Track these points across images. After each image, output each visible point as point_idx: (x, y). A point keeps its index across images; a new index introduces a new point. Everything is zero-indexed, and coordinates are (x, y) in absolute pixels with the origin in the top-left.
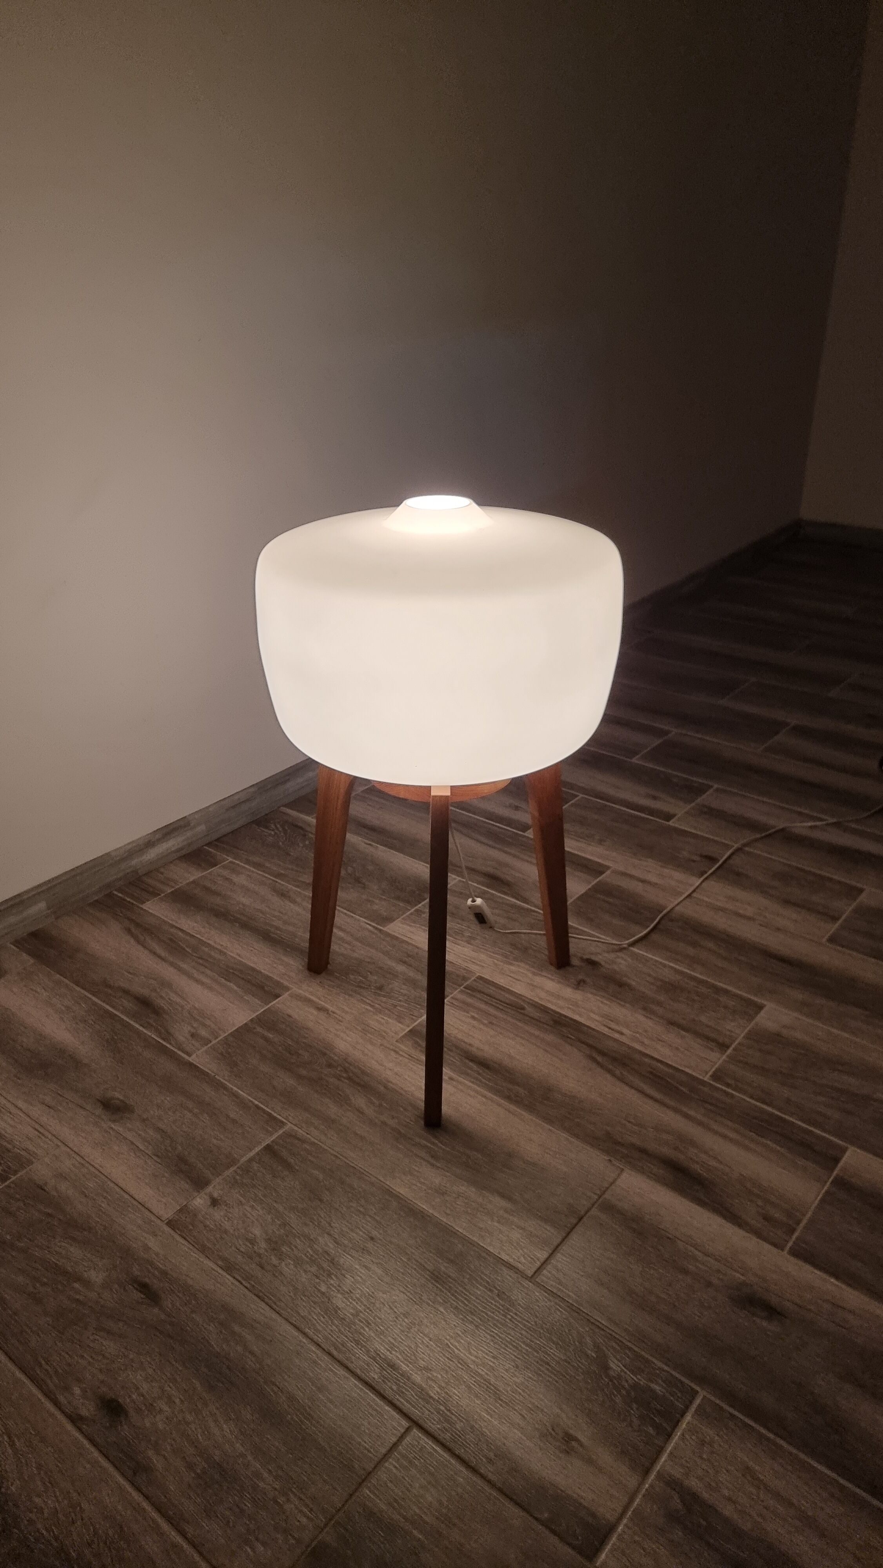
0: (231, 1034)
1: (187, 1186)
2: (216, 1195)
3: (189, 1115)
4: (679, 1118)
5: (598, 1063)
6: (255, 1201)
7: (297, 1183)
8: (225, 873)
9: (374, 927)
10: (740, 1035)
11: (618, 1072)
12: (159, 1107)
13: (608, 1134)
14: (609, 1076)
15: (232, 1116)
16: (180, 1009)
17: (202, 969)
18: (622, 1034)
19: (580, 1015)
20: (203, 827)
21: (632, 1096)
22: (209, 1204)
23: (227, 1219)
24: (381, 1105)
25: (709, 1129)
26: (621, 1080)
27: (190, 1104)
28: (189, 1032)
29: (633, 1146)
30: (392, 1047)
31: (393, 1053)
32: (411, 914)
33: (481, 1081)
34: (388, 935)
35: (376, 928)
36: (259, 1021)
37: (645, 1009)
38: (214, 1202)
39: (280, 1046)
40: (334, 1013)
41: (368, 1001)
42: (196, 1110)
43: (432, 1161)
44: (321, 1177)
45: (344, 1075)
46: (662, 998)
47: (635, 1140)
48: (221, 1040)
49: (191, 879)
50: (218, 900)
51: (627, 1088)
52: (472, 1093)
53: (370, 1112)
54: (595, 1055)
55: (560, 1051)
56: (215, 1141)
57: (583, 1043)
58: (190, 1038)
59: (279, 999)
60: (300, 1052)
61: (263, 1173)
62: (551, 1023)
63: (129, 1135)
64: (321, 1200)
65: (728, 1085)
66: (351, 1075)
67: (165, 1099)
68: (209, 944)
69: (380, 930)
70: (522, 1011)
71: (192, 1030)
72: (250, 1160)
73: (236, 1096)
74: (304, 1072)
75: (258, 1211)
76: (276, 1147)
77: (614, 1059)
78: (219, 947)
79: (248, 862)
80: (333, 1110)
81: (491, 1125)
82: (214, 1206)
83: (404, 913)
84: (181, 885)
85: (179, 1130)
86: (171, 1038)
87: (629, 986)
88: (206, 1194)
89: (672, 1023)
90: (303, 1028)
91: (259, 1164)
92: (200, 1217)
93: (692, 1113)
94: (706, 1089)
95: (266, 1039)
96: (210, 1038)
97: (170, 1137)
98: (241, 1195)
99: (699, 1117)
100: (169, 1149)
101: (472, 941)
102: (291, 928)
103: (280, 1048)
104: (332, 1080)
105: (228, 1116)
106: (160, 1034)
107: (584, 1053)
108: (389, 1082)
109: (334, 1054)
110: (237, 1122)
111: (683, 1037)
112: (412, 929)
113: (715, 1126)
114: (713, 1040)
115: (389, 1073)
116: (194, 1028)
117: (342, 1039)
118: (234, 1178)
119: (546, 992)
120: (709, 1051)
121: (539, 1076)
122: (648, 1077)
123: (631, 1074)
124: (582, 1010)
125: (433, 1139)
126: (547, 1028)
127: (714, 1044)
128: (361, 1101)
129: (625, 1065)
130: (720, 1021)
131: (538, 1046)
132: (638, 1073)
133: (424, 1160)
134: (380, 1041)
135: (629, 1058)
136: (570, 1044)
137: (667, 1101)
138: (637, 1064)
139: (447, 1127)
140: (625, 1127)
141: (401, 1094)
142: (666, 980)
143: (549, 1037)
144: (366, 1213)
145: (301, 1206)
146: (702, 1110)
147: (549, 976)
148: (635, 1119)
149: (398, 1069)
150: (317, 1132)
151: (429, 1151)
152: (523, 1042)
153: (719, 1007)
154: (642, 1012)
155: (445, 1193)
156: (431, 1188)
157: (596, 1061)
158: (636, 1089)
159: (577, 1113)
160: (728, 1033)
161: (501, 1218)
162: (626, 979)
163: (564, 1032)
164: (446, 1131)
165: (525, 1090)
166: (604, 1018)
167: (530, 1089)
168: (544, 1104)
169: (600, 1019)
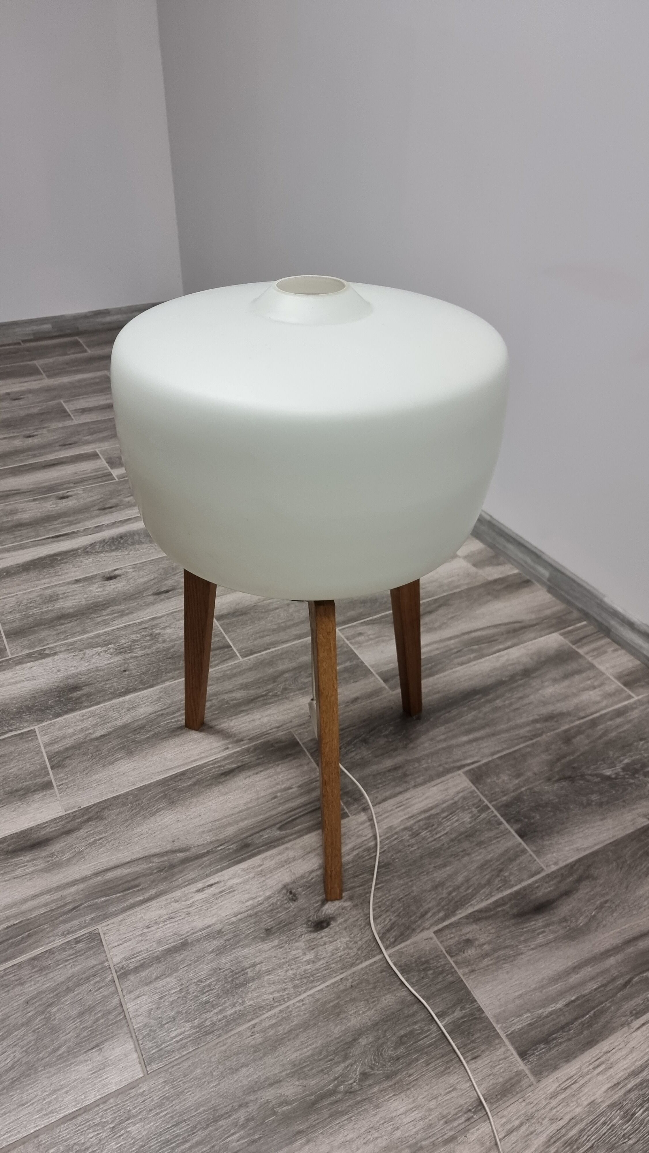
4: (77, 876)
11: (156, 860)
13: (102, 819)
14: (157, 851)
18: (198, 891)
19: (243, 870)
21: (125, 855)
25: (49, 891)
26: (147, 858)
29: (78, 828)
30: (284, 727)
31: (277, 725)
33: (213, 764)
40: (346, 707)
41: (351, 730)
45: (271, 694)
46: (226, 961)
47: (82, 833)
48: (348, 645)
51: (134, 857)
52: (203, 755)
53: (226, 697)
55: (210, 831)
56: (250, 627)
57: (208, 853)
58: (358, 632)
62: (249, 841)
65: (77, 941)
66: (269, 697)
70: (278, 826)
72: (223, 638)
74: (285, 676)
76: (226, 650)
77: (172, 866)
80: (240, 680)
81: (165, 753)
85: (270, 616)
86: (365, 625)
89: (184, 945)
91: (218, 641)
93: (73, 889)
94: (88, 918)
99: (66, 892)
107: (194, 847)
111: (160, 942)
113: (47, 898)
114: (136, 970)
115: (258, 717)
119: (294, 859)
120: (127, 954)
121: (191, 803)
122: (134, 880)
123: (148, 869)
124: (251, 875)
125: (177, 719)
126: (245, 835)
127: (132, 966)
128: (239, 695)
129: (161, 871)
130: (156, 997)
131: (226, 817)
132: (145, 875)
133: (162, 710)
134: (296, 722)
135: (165, 879)
136: (212, 842)
137: (99, 878)
138: (154, 881)
139: (182, 729)
140: (100, 833)
141: (231, 716)
142: (253, 985)
143: (231, 831)
144: (145, 673)
145: (172, 650)
146: (69, 899)
147: (318, 873)
148: (101, 844)
149: (257, 723)
150: (226, 669)
151: (168, 714)
152: (237, 810)
153: (178, 1012)
154: (218, 927)
155: (129, 710)
156: (138, 706)
157: (180, 851)
158: (128, 863)
159: (136, 809)
160: (137, 993)
161: (88, 729)
162: (276, 942)
163: (231, 845)
164: (178, 728)
165: (184, 787)
166: (231, 887)
167: (181, 791)
168: (161, 792)
169: (230, 883)
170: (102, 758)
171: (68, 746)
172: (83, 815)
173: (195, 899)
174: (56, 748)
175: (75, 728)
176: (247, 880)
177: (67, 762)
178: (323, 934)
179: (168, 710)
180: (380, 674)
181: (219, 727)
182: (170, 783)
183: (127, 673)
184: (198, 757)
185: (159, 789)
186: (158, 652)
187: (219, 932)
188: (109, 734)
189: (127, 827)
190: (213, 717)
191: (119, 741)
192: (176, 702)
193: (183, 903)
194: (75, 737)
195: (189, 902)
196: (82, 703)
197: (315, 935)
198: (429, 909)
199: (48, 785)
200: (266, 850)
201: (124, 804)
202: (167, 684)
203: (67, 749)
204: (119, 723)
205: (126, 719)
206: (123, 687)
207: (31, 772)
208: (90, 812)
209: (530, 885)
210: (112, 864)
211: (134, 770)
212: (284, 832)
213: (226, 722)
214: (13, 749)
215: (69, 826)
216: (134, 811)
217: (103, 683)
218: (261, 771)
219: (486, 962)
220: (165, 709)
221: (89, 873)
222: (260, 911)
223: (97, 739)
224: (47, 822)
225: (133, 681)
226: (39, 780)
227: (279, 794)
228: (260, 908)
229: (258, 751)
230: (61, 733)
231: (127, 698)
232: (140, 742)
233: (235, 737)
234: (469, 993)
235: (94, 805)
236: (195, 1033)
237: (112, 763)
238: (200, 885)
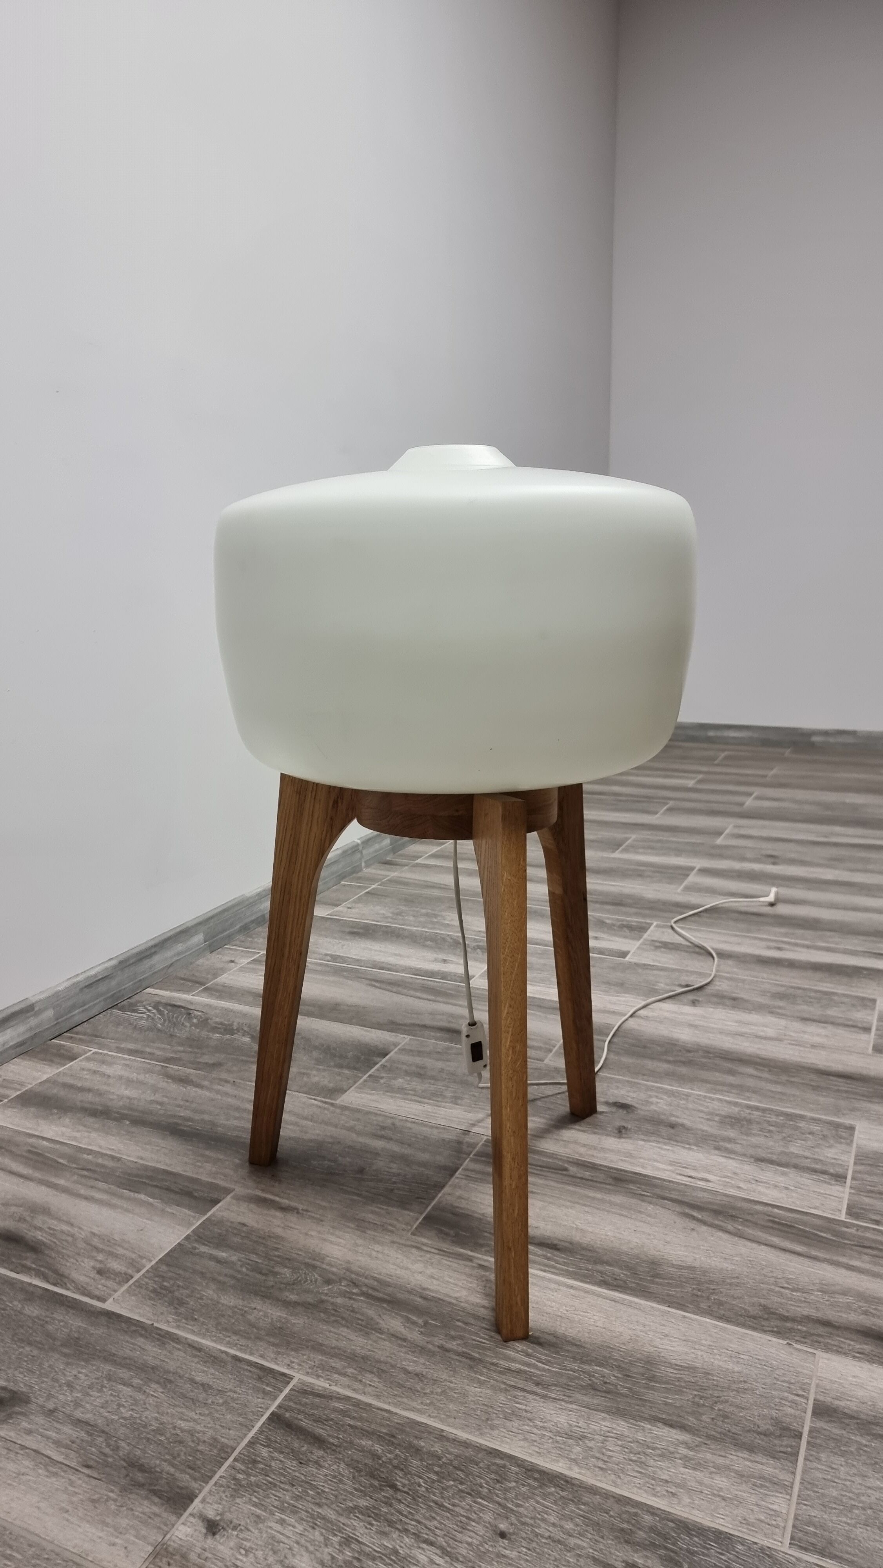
0: (161, 1261)
1: (156, 1509)
2: (211, 1514)
3: (127, 1390)
4: (843, 1271)
5: (698, 1220)
6: (282, 1510)
7: (342, 1465)
8: (92, 1066)
9: (322, 1101)
10: (849, 1160)
11: (730, 1227)
12: (70, 1385)
13: (765, 1308)
14: (720, 1234)
15: (198, 1379)
16: (70, 1239)
17: (91, 1182)
19: (643, 1167)
20: (50, 1013)
21: (763, 1254)
22: (204, 1531)
23: (243, 1552)
24: (426, 1323)
26: (739, 1235)
27: (124, 1374)
28: (94, 1268)
29: (808, 1319)
30: (409, 1243)
31: (414, 1251)
32: (365, 1081)
33: (554, 1267)
34: (344, 1108)
35: (326, 1103)
36: (198, 1236)
37: (717, 1148)
38: (212, 1527)
39: (241, 1266)
40: (307, 1211)
41: (349, 1189)
42: (136, 1381)
43: (538, 1390)
44: (378, 1448)
45: (355, 1291)
46: (730, 1134)
47: (805, 1311)
48: (148, 1271)
49: (45, 1077)
50: (90, 1097)
51: (754, 1245)
52: (553, 1286)
53: (414, 1335)
54: (687, 1210)
55: (640, 1212)
56: (183, 1424)
57: (665, 1199)
58: (98, 1277)
59: (219, 1205)
60: (277, 1269)
61: (281, 1461)
62: (610, 1181)
63: (30, 1442)
64: (394, 1487)
65: (874, 1221)
66: (365, 1289)
67: (80, 1373)
68: (91, 1150)
69: (332, 1105)
70: (565, 1172)
71: (98, 1265)
72: (251, 1444)
73: (196, 1348)
74: (293, 1297)
75: (294, 1527)
76: (287, 1415)
77: (717, 1212)
78: (109, 1152)
79: (120, 1050)
80: (357, 1342)
81: (599, 1324)
82: (214, 1534)
83: (355, 1082)
84: (30, 1086)
85: (116, 1417)
86: (65, 1280)
87: (683, 1125)
88: (191, 1515)
89: (759, 1160)
90: (270, 1237)
91: (268, 1446)
92: (193, 1557)
94: (852, 1231)
95: (218, 1261)
96: (130, 1271)
97: (103, 1432)
98: (255, 1505)
99: (868, 1266)
100: (107, 1451)
101: (459, 1101)
102: (206, 1117)
103: (244, 1270)
104: (339, 1301)
105: (192, 1381)
106: (46, 1279)
107: (674, 1211)
108: (424, 1289)
109: (330, 1264)
110: (210, 1387)
111: (784, 1174)
112: (374, 1097)
114: (824, 1172)
115: (419, 1277)
116: (101, 1262)
117: (331, 1242)
118: (234, 1479)
119: (584, 1146)
120: (825, 1185)
121: (632, 1249)
122: (772, 1228)
123: (748, 1227)
124: (641, 1160)
125: (526, 1359)
126: (608, 1187)
127: (826, 1176)
128: (394, 1323)
130: (816, 1150)
131: (608, 1212)
132: (756, 1224)
133: (528, 1392)
134: (388, 1238)
135: (734, 1208)
136: (650, 1203)
137: (814, 1253)
138: (749, 1214)
139: (537, 1338)
140: (781, 1295)
141: (450, 1303)
143: (618, 1199)
144: (474, 1493)
145: (363, 1503)
146: (866, 1258)
147: (577, 1127)
148: (788, 1283)
149: (430, 1271)
150: (345, 1380)
151: (528, 1377)
152: (587, 1209)
154: (717, 1152)
155: (583, 1437)
156: (558, 1434)
157: (694, 1218)
158: (766, 1245)
159: (708, 1288)
160: (833, 1161)
161: (686, 1458)
162: (673, 1119)
164: (540, 1344)
165: (622, 1269)
166: (671, 1165)
167: (628, 1267)
168: (657, 1284)
169: (670, 1168)
170: (702, 1389)
171: (745, 1454)
172: (791, 1330)
174: (769, 1468)
175: (707, 1481)
176: (649, 1160)
177: (765, 1426)
179: (521, 1384)
181: (485, 1302)
182: (633, 1285)
183: (503, 1526)
184: (561, 1288)
185: (654, 1288)
186: (391, 1524)
188: (655, 1420)
189: (738, 1278)
190: (472, 1321)
191: (650, 1395)
192: (493, 1388)
194: (720, 1461)
195: (727, 1180)
196: (652, 1529)
199: (822, 1411)
201: (720, 1304)
203: (751, 1449)
204: (622, 1426)
205: (603, 1423)
206: (545, 1496)
207: (843, 1454)
208: (777, 1327)
210: (788, 1256)
211: (667, 1335)
213: (467, 1302)
214: (858, 1531)
215: (821, 1330)
216: (712, 1287)
217: (572, 1541)
220: (523, 1390)
221: (825, 1266)
223: (683, 1428)
224: (854, 1357)
225: (511, 1495)
226: (835, 1430)
228: (661, 1140)
229: (481, 1241)
230: (743, 1491)
231: (559, 1467)
232: (619, 1367)
233: (482, 1276)
235: (765, 1331)
237: (692, 1369)
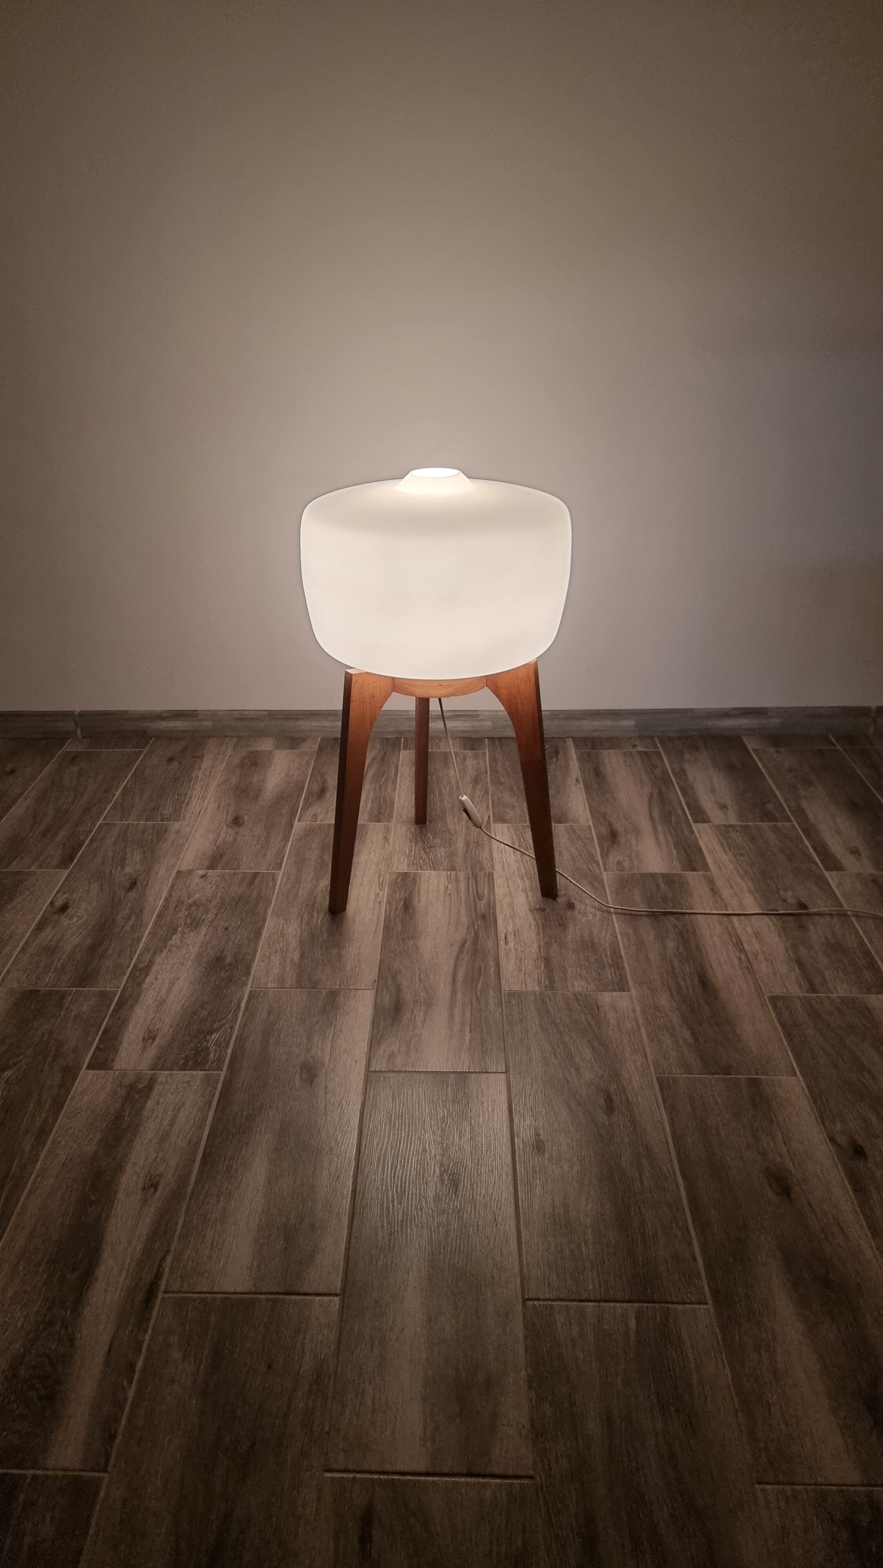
1: (206, 865)
2: (209, 874)
3: (255, 842)
4: (448, 993)
6: (217, 886)
7: (242, 892)
10: (574, 991)
11: (464, 955)
12: (251, 832)
13: (398, 971)
14: (455, 954)
15: (269, 853)
18: (507, 943)
19: (505, 922)
21: (446, 969)
23: (197, 884)
25: (452, 1009)
26: (458, 959)
27: (263, 839)
29: (397, 986)
31: (377, 875)
38: (204, 876)
42: (260, 842)
43: (305, 923)
44: (254, 897)
46: (571, 946)
47: (405, 983)
48: (322, 824)
51: (452, 964)
54: (470, 941)
55: (457, 928)
56: (244, 858)
57: (476, 933)
58: (312, 815)
59: (378, 823)
61: (238, 880)
62: (480, 914)
63: (223, 834)
64: (237, 904)
67: (259, 831)
70: (479, 901)
72: (243, 872)
73: (284, 847)
75: (211, 890)
76: (260, 875)
77: (475, 950)
81: (357, 929)
82: (201, 877)
85: (241, 844)
86: (306, 811)
87: (565, 929)
88: (207, 872)
89: (547, 959)
91: (243, 876)
92: (191, 877)
93: (459, 997)
94: (493, 993)
97: (234, 845)
98: (216, 881)
99: (459, 1001)
100: (226, 848)
105: (266, 852)
106: (304, 807)
107: (466, 937)
110: (265, 857)
111: (537, 968)
113: (457, 1010)
114: (552, 982)
118: (226, 874)
121: (421, 930)
123: (468, 961)
124: (511, 921)
126: (474, 915)
129: (475, 956)
130: (578, 978)
131: (450, 918)
132: (473, 963)
134: (383, 867)
135: (485, 955)
136: (468, 929)
137: (459, 983)
138: (483, 960)
139: (336, 917)
140: (413, 976)
142: (596, 941)
143: (464, 919)
144: (242, 920)
145: (227, 899)
148: (424, 977)
149: (366, 883)
150: (285, 881)
151: (310, 919)
152: (447, 912)
153: (595, 972)
154: (543, 943)
155: (283, 937)
156: (282, 931)
157: (464, 944)
158: (455, 968)
159: (402, 953)
161: (285, 961)
162: (571, 925)
163: (477, 922)
165: (401, 930)
166: (514, 932)
167: (404, 932)
168: (397, 941)
169: (510, 930)
170: (329, 961)
171: (295, 975)
173: (512, 946)
174: (290, 983)
175: (274, 968)
176: (514, 923)
177: (315, 979)
178: (578, 907)
179: (305, 918)
180: (370, 820)
182: (391, 934)
183: (230, 928)
184: (376, 916)
185: (392, 941)
186: (220, 907)
187: (546, 943)
188: (303, 952)
189: (418, 962)
191: (317, 949)
193: (512, 952)
194: (288, 970)
195: (513, 950)
196: (244, 958)
197: (576, 911)
198: (588, 867)
199: (333, 994)
200: (495, 910)
201: (392, 960)
202: (270, 912)
203: (299, 977)
204: (295, 944)
205: (293, 940)
206: (248, 934)
207: (308, 1000)
208: (385, 977)
209: (596, 832)
210: (450, 976)
211: (360, 948)
212: (485, 899)
214: (266, 1004)
215: (391, 990)
216: (405, 954)
217: (229, 943)
218: (419, 893)
219: (635, 862)
220: (302, 919)
221: (449, 988)
222: (543, 924)
223: (302, 959)
224: (377, 1000)
225: (245, 927)
226: (323, 997)
227: (448, 893)
230: (274, 976)
231: (265, 934)
232: (332, 940)
234: (651, 874)
235: (379, 973)
236: (614, 969)
237: (342, 957)
238: (502, 943)
